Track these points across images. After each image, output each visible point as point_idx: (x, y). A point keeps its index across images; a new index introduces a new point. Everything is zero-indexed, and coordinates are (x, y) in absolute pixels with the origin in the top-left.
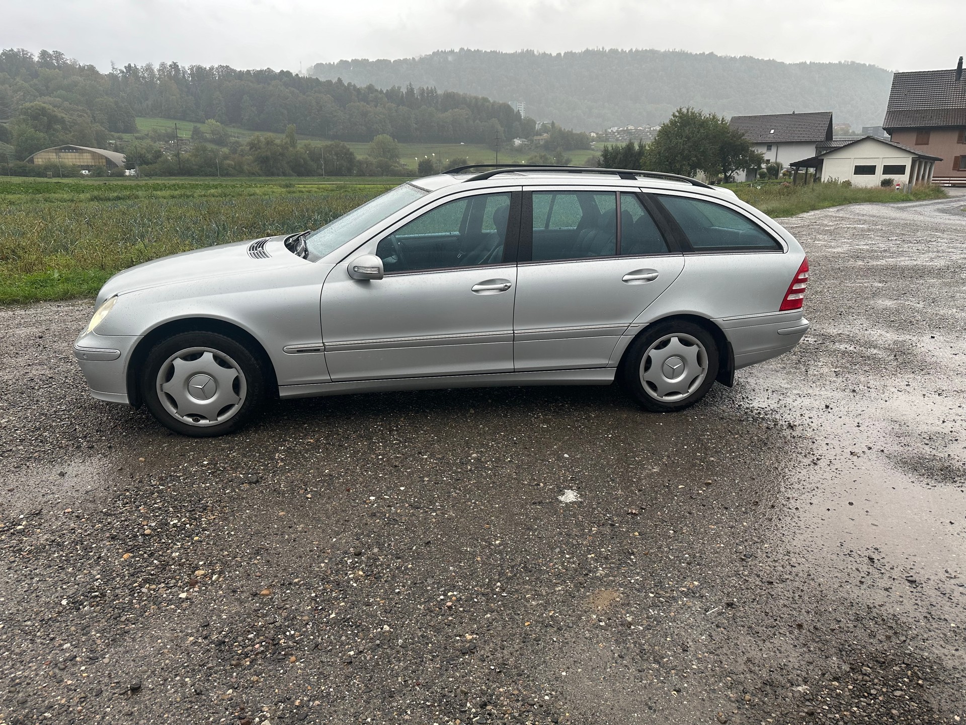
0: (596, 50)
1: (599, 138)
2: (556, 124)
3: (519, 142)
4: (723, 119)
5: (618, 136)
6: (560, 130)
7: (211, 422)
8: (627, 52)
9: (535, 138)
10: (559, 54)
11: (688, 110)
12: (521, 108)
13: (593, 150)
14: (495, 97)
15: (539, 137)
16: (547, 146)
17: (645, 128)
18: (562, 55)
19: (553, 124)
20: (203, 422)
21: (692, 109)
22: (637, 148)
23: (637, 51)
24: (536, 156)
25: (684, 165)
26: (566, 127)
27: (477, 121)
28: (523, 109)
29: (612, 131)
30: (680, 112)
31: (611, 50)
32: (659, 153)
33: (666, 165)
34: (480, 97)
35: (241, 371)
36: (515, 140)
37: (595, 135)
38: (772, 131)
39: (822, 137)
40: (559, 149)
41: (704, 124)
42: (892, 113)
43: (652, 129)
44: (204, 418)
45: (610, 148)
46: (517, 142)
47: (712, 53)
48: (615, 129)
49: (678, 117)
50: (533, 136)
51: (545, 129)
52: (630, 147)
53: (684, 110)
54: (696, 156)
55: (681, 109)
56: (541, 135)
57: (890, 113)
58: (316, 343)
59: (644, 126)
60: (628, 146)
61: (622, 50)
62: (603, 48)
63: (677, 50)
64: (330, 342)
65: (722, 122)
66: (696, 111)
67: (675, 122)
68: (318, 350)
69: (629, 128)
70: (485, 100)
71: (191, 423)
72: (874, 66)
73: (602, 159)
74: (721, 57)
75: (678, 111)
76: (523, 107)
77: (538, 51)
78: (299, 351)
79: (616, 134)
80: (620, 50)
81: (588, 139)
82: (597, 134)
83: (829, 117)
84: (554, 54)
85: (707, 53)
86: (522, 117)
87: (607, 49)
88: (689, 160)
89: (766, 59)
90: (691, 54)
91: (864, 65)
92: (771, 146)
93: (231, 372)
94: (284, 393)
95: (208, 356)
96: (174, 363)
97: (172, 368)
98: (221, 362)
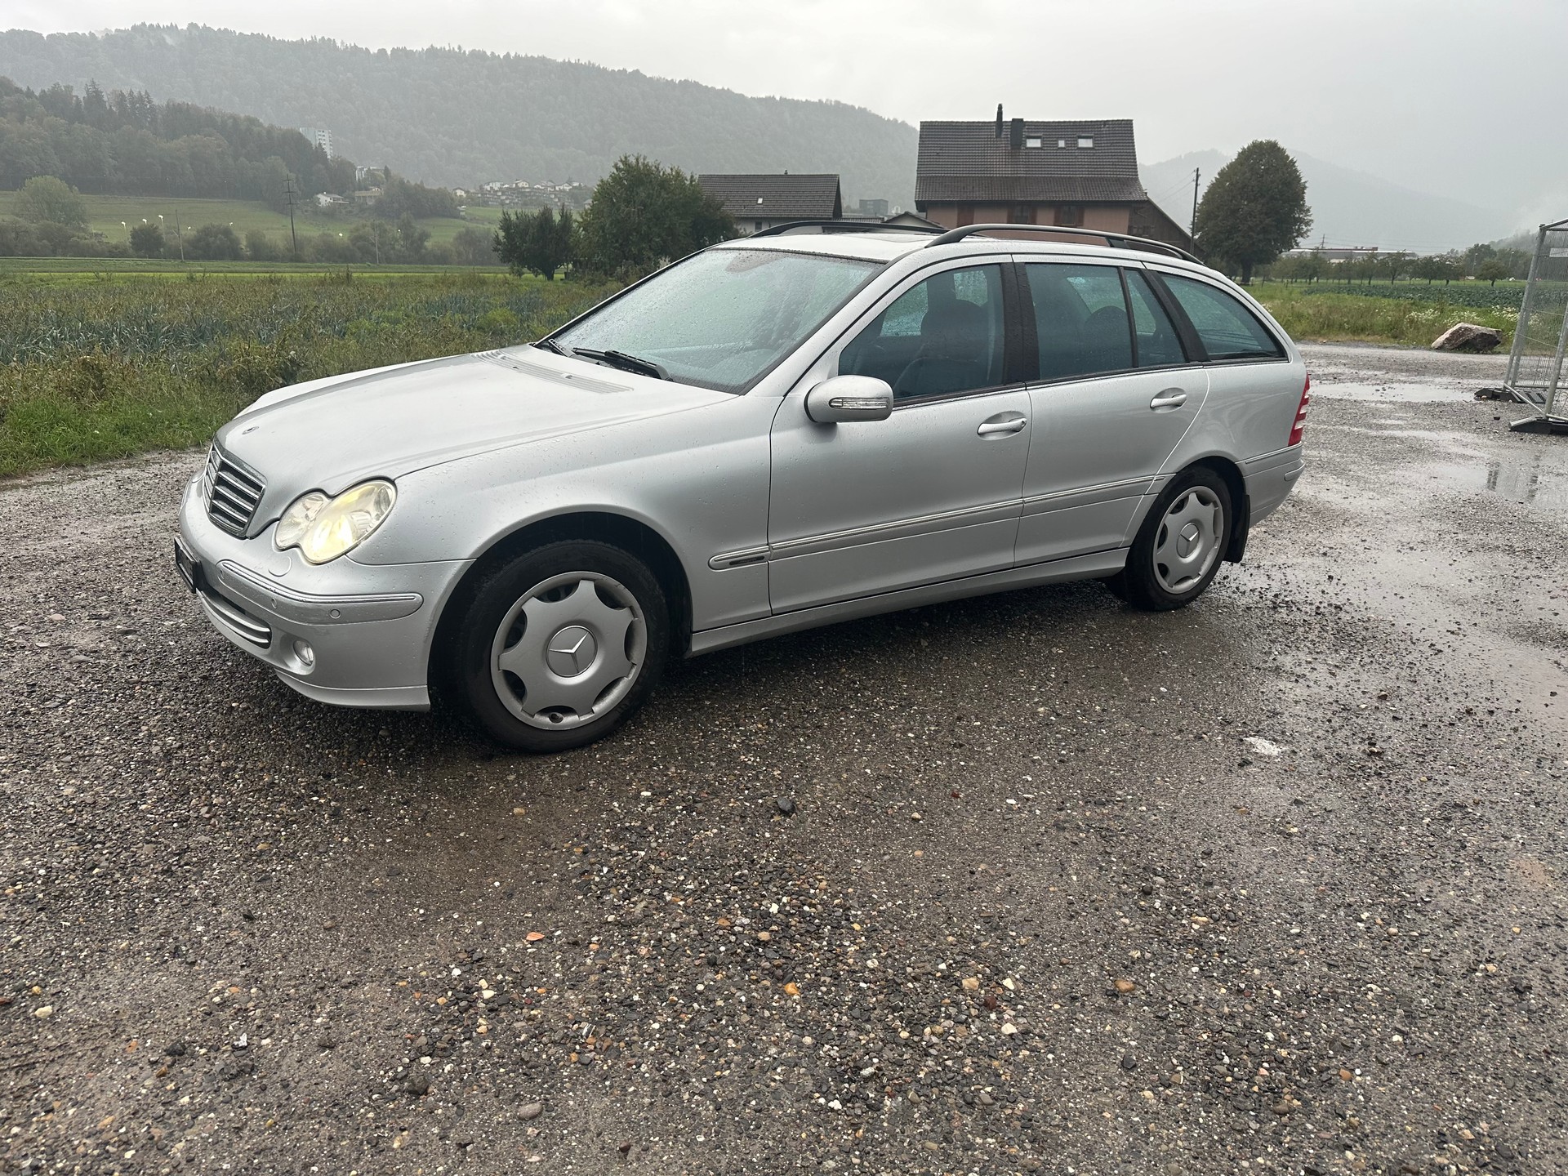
0: (447, 49)
1: (472, 199)
2: (394, 172)
3: (329, 200)
4: (692, 177)
5: (504, 197)
6: (402, 182)
7: (583, 718)
8: (502, 57)
9: (357, 194)
10: (382, 51)
11: (637, 160)
12: (323, 139)
13: (463, 218)
14: (271, 117)
15: (363, 193)
16: (381, 209)
17: (546, 187)
18: (389, 53)
19: (387, 171)
20: (569, 720)
21: (644, 159)
22: (557, 218)
23: (517, 57)
24: (364, 226)
25: (643, 248)
26: (412, 178)
27: (242, 159)
28: (327, 142)
29: (491, 188)
30: (625, 162)
31: (473, 53)
32: (603, 228)
33: (615, 248)
34: (242, 115)
35: (640, 612)
36: (320, 196)
37: (463, 193)
38: (760, 201)
39: (830, 213)
40: (404, 215)
41: (664, 183)
42: (924, 180)
43: (557, 188)
44: (568, 711)
45: (513, 217)
46: (324, 200)
47: (637, 70)
48: (497, 186)
49: (623, 170)
50: (354, 191)
51: (372, 179)
52: (546, 216)
53: (632, 160)
54: (659, 236)
55: (626, 158)
56: (367, 189)
57: (922, 180)
58: (756, 547)
59: (544, 183)
60: (543, 214)
61: (493, 53)
62: (459, 48)
63: (583, 62)
64: (780, 541)
65: (691, 182)
66: (651, 161)
67: (620, 178)
68: (760, 559)
69: (520, 185)
70: (252, 121)
71: (547, 725)
72: (865, 109)
73: (502, 234)
74: (651, 78)
75: (621, 161)
76: (327, 138)
77: (342, 43)
78: (733, 564)
79: (500, 194)
80: (489, 54)
81: (452, 199)
82: (467, 192)
83: (833, 182)
84: (374, 50)
85: (629, 70)
86: (329, 157)
87: (467, 50)
88: (650, 241)
89: (719, 87)
90: (605, 69)
91: (853, 107)
92: (761, 224)
93: (622, 617)
94: (698, 645)
95: (586, 589)
96: (526, 608)
97: (521, 618)
98: (607, 597)
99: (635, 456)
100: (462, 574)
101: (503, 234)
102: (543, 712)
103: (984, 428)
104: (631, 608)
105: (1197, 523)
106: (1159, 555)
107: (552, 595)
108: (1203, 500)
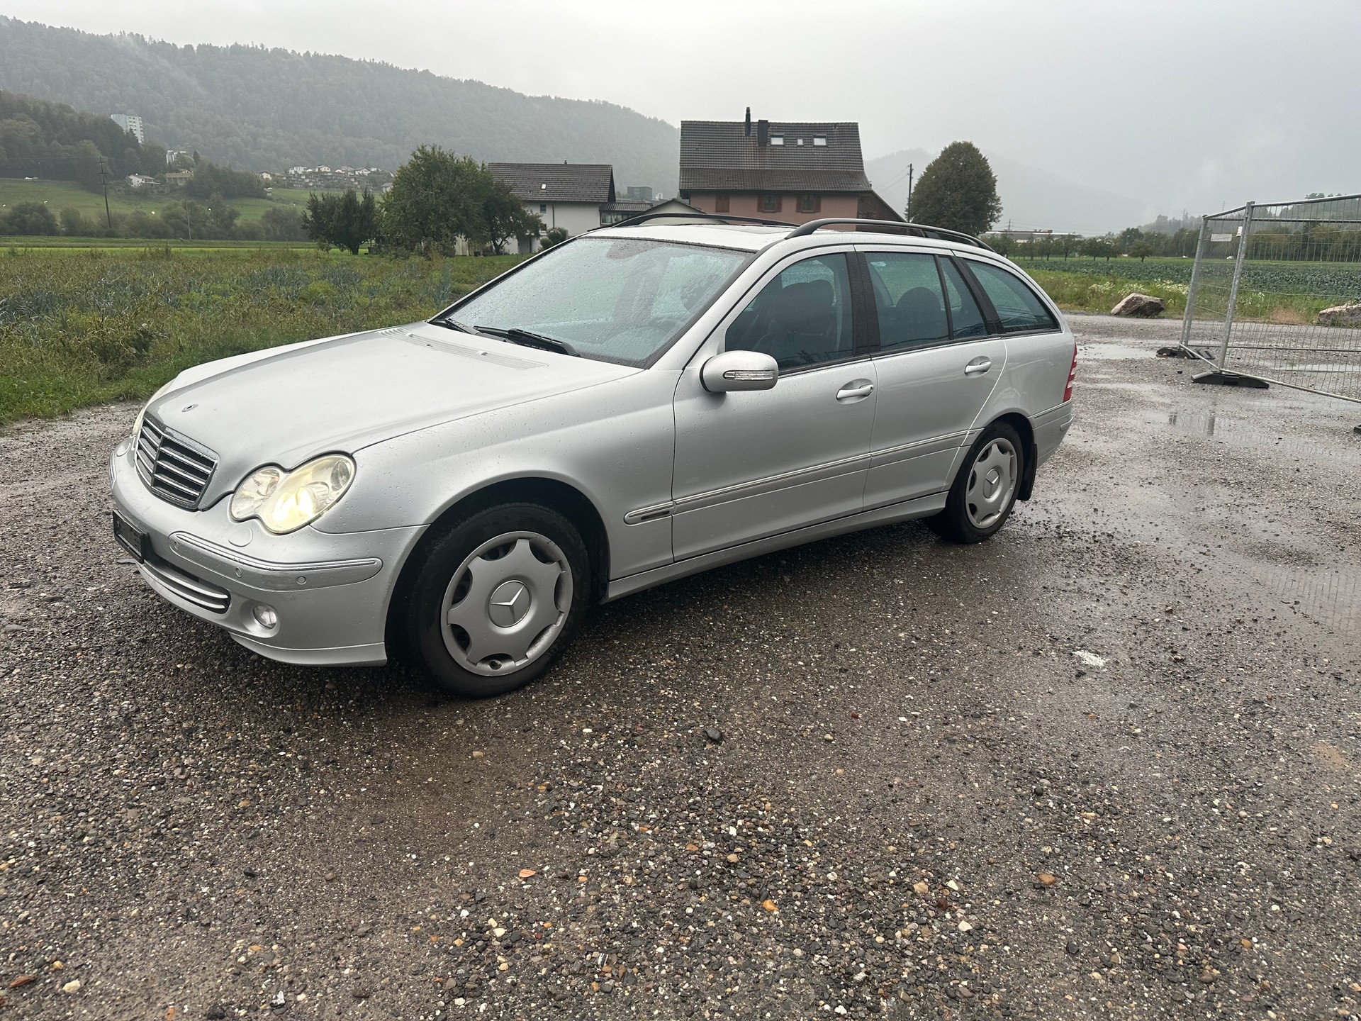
0: (250, 46)
1: (278, 182)
2: (202, 157)
3: (141, 180)
4: (483, 165)
5: (308, 181)
6: (211, 166)
7: (518, 664)
8: (302, 55)
9: (168, 175)
10: (189, 47)
11: (433, 149)
12: (133, 124)
13: (270, 199)
14: (80, 103)
15: (174, 175)
16: (191, 189)
17: (347, 171)
18: (195, 49)
19: (196, 156)
20: (507, 666)
21: (440, 149)
22: (360, 199)
23: (316, 55)
24: (176, 205)
25: (441, 226)
26: (222, 163)
27: (55, 142)
28: (139, 129)
29: (296, 172)
30: (422, 151)
31: (275, 50)
32: (404, 209)
33: (416, 226)
34: (54, 102)
35: (567, 565)
36: (132, 177)
37: (269, 176)
38: (544, 186)
39: (605, 198)
40: (214, 195)
41: (457, 170)
42: (686, 171)
43: (357, 173)
44: (505, 657)
45: (320, 199)
46: (136, 181)
47: (427, 70)
48: (300, 170)
49: (420, 158)
50: (165, 173)
51: (182, 163)
52: (350, 198)
53: (429, 149)
54: (455, 216)
55: (423, 147)
56: (177, 171)
57: (684, 171)
58: (663, 503)
59: (344, 168)
60: (348, 196)
61: (293, 51)
62: (262, 46)
63: (377, 61)
64: (682, 498)
65: (483, 169)
66: (445, 150)
67: (418, 165)
68: (666, 513)
69: (323, 170)
70: (64, 108)
71: (489, 672)
72: (629, 109)
73: (309, 213)
74: (440, 78)
75: (419, 150)
76: (138, 125)
77: (150, 38)
78: (644, 518)
79: (304, 177)
80: (290, 52)
81: (259, 181)
82: (273, 175)
83: (607, 173)
84: (181, 46)
85: (420, 70)
86: (140, 142)
87: (270, 47)
88: (447, 220)
89: (501, 87)
90: (397, 69)
91: (619, 107)
92: (545, 206)
93: (552, 570)
94: (614, 592)
95: (523, 547)
96: (471, 567)
97: (467, 576)
98: (540, 553)
99: (563, 426)
100: (418, 538)
101: (311, 213)
102: (485, 660)
103: (842, 393)
104: (560, 563)
105: (998, 469)
106: (971, 496)
107: (493, 554)
108: (1003, 450)
